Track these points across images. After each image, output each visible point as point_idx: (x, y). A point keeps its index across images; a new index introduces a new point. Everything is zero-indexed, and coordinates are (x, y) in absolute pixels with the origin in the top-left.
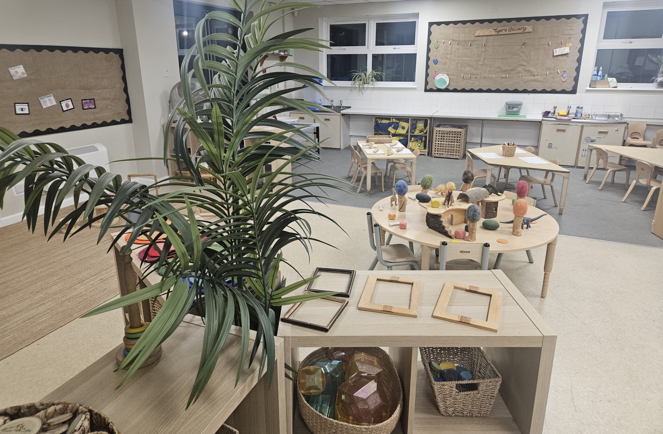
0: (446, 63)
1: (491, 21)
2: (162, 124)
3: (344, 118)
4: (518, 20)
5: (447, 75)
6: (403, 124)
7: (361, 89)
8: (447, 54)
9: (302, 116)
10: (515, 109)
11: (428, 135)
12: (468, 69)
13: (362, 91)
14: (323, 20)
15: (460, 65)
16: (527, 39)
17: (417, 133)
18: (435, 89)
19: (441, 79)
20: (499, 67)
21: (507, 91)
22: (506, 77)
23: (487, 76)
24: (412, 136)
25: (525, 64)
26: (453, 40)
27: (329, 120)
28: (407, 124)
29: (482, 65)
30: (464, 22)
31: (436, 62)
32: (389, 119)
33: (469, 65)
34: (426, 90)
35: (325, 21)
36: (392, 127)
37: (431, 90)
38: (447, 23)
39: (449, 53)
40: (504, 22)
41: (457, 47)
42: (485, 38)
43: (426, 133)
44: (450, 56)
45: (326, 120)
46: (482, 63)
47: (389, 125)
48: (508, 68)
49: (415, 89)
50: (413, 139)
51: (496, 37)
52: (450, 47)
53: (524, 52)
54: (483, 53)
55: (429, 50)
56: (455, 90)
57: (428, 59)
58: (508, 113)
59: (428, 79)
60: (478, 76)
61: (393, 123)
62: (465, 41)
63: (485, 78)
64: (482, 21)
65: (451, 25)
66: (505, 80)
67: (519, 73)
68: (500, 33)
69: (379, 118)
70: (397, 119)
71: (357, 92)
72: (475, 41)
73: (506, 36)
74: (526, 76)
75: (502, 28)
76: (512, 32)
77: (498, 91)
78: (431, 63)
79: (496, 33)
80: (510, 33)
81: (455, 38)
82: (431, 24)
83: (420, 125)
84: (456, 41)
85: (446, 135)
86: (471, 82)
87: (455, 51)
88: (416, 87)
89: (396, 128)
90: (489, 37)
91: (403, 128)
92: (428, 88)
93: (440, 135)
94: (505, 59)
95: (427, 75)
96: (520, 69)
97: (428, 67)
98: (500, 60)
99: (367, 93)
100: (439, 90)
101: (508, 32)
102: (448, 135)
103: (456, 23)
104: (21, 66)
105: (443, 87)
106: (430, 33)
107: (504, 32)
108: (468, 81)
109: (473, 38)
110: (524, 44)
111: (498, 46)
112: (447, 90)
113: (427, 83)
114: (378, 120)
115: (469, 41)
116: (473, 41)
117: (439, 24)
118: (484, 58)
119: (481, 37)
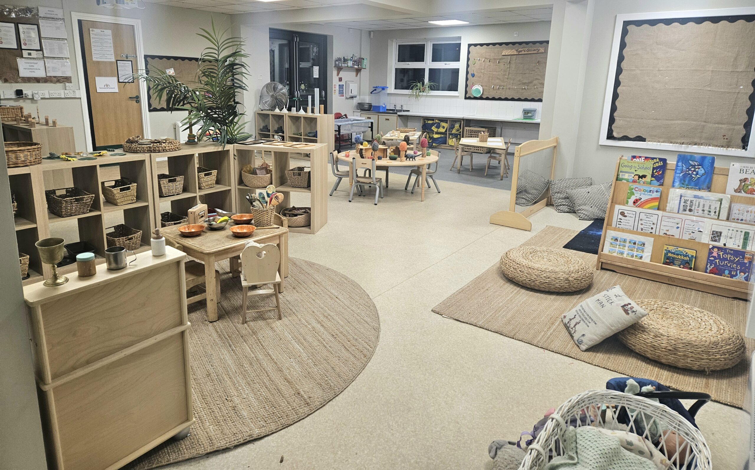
0: (481, 76)
1: (514, 43)
2: (254, 111)
3: (401, 119)
4: (534, 43)
5: (481, 86)
6: (443, 124)
7: (417, 96)
8: (482, 69)
9: (369, 116)
10: (529, 114)
11: (461, 133)
12: (497, 81)
13: (418, 97)
14: (393, 41)
15: (491, 78)
16: (541, 58)
17: (454, 131)
18: (472, 97)
19: (477, 89)
20: (519, 81)
21: (526, 100)
22: (525, 89)
23: (511, 87)
24: (450, 134)
25: (540, 78)
26: (486, 58)
27: (388, 119)
28: (446, 124)
29: (508, 79)
30: (494, 44)
31: (473, 75)
32: (433, 120)
33: (498, 78)
34: (466, 98)
35: (395, 42)
36: (435, 126)
37: (470, 98)
38: (482, 45)
39: (483, 68)
40: (524, 45)
41: (488, 63)
42: (509, 57)
43: (460, 132)
44: (483, 71)
45: (386, 119)
46: (507, 77)
47: (433, 124)
48: (527, 81)
49: (458, 97)
50: (451, 136)
51: (518, 56)
52: (484, 63)
53: (538, 68)
54: (508, 69)
55: (468, 66)
56: (487, 99)
57: (467, 73)
58: (525, 118)
59: (468, 89)
60: (505, 87)
61: (436, 123)
62: (494, 59)
63: (509, 89)
64: (507, 44)
65: (485, 46)
66: (524, 91)
67: (535, 85)
68: (520, 53)
69: (427, 119)
70: (439, 120)
71: (415, 99)
72: (502, 59)
73: (525, 56)
74: (540, 88)
75: (522, 49)
76: (529, 52)
77: (519, 100)
78: (469, 76)
79: (517, 53)
80: (527, 53)
81: (487, 57)
82: (470, 45)
83: (457, 126)
84: (488, 59)
85: (473, 133)
86: (499, 92)
87: (487, 67)
88: (458, 95)
89: (438, 127)
90: (512, 56)
91: (444, 127)
92: (467, 96)
93: (469, 133)
94: (525, 74)
95: (467, 86)
96: (535, 82)
97: (467, 79)
98: (521, 75)
99: (422, 99)
100: (475, 98)
101: (526, 53)
102: (475, 133)
103: (488, 45)
104: (173, 69)
105: (478, 96)
106: (469, 53)
107: (523, 53)
108: (497, 91)
109: (500, 57)
110: (538, 62)
111: (519, 63)
112: (481, 98)
113: (466, 92)
114: (426, 120)
115: (498, 59)
116: (500, 59)
117: (476, 45)
118: (509, 73)
119: (507, 56)
